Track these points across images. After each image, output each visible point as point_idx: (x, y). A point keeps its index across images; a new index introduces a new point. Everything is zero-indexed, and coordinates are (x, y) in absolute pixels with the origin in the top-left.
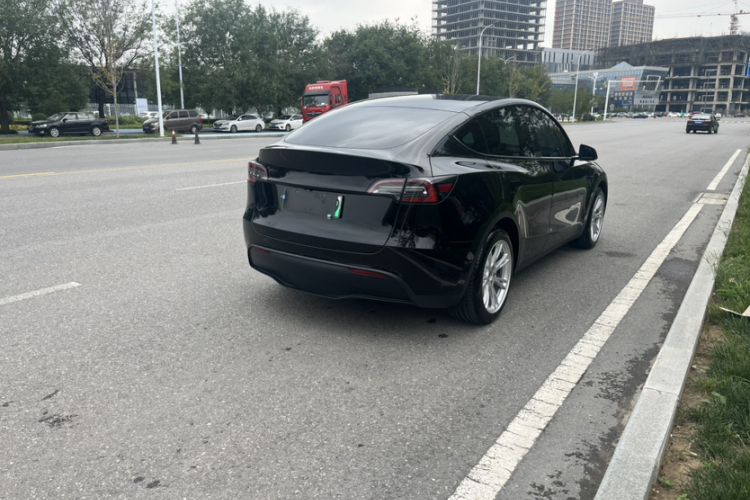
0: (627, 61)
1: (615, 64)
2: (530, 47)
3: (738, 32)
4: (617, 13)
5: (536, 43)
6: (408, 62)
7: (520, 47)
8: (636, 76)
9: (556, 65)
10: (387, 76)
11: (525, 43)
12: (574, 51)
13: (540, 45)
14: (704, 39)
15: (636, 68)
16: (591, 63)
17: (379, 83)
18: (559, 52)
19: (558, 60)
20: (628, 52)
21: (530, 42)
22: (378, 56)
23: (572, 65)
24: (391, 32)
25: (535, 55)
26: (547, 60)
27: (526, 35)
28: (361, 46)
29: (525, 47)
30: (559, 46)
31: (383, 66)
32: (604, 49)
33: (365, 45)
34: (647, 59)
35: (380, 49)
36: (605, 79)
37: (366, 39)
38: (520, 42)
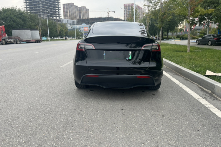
0: (85, 23)
1: (82, 24)
2: (58, 18)
3: (110, 17)
4: (80, 10)
5: (59, 17)
6: (23, 20)
7: (55, 18)
8: (88, 27)
9: (66, 23)
10: (16, 25)
11: (56, 17)
12: (70, 20)
13: (61, 18)
14: (102, 18)
15: (87, 25)
16: (75, 23)
17: (13, 27)
18: (66, 20)
19: (66, 22)
20: (85, 21)
21: (58, 17)
22: (12, 18)
23: (71, 24)
24: (15, 10)
25: (60, 20)
26: (63, 22)
27: (56, 14)
28: (5, 14)
29: (56, 18)
30: (66, 18)
31: (14, 21)
32: (78, 20)
33: (6, 14)
34: (90, 23)
35: (12, 16)
36: (80, 28)
37: (6, 12)
38: (55, 17)
